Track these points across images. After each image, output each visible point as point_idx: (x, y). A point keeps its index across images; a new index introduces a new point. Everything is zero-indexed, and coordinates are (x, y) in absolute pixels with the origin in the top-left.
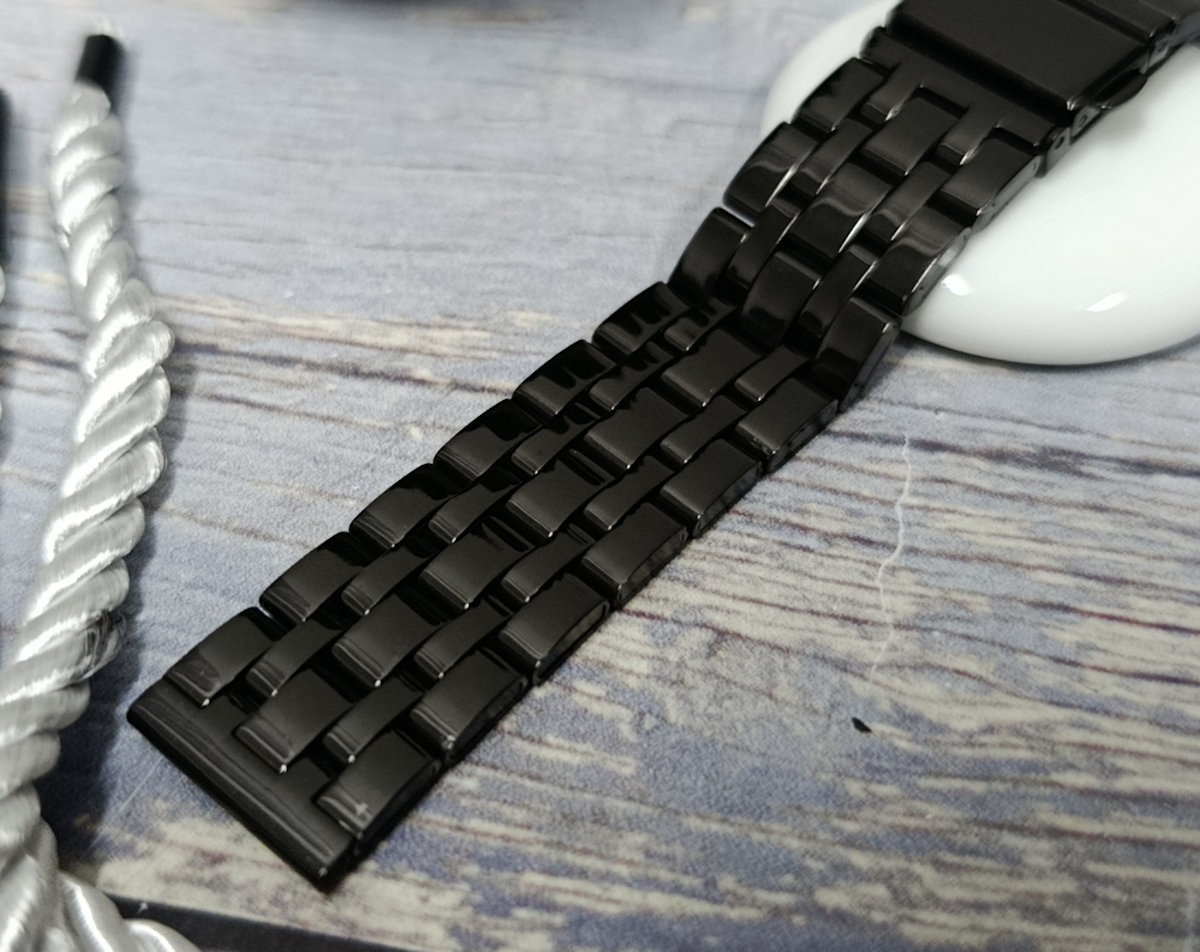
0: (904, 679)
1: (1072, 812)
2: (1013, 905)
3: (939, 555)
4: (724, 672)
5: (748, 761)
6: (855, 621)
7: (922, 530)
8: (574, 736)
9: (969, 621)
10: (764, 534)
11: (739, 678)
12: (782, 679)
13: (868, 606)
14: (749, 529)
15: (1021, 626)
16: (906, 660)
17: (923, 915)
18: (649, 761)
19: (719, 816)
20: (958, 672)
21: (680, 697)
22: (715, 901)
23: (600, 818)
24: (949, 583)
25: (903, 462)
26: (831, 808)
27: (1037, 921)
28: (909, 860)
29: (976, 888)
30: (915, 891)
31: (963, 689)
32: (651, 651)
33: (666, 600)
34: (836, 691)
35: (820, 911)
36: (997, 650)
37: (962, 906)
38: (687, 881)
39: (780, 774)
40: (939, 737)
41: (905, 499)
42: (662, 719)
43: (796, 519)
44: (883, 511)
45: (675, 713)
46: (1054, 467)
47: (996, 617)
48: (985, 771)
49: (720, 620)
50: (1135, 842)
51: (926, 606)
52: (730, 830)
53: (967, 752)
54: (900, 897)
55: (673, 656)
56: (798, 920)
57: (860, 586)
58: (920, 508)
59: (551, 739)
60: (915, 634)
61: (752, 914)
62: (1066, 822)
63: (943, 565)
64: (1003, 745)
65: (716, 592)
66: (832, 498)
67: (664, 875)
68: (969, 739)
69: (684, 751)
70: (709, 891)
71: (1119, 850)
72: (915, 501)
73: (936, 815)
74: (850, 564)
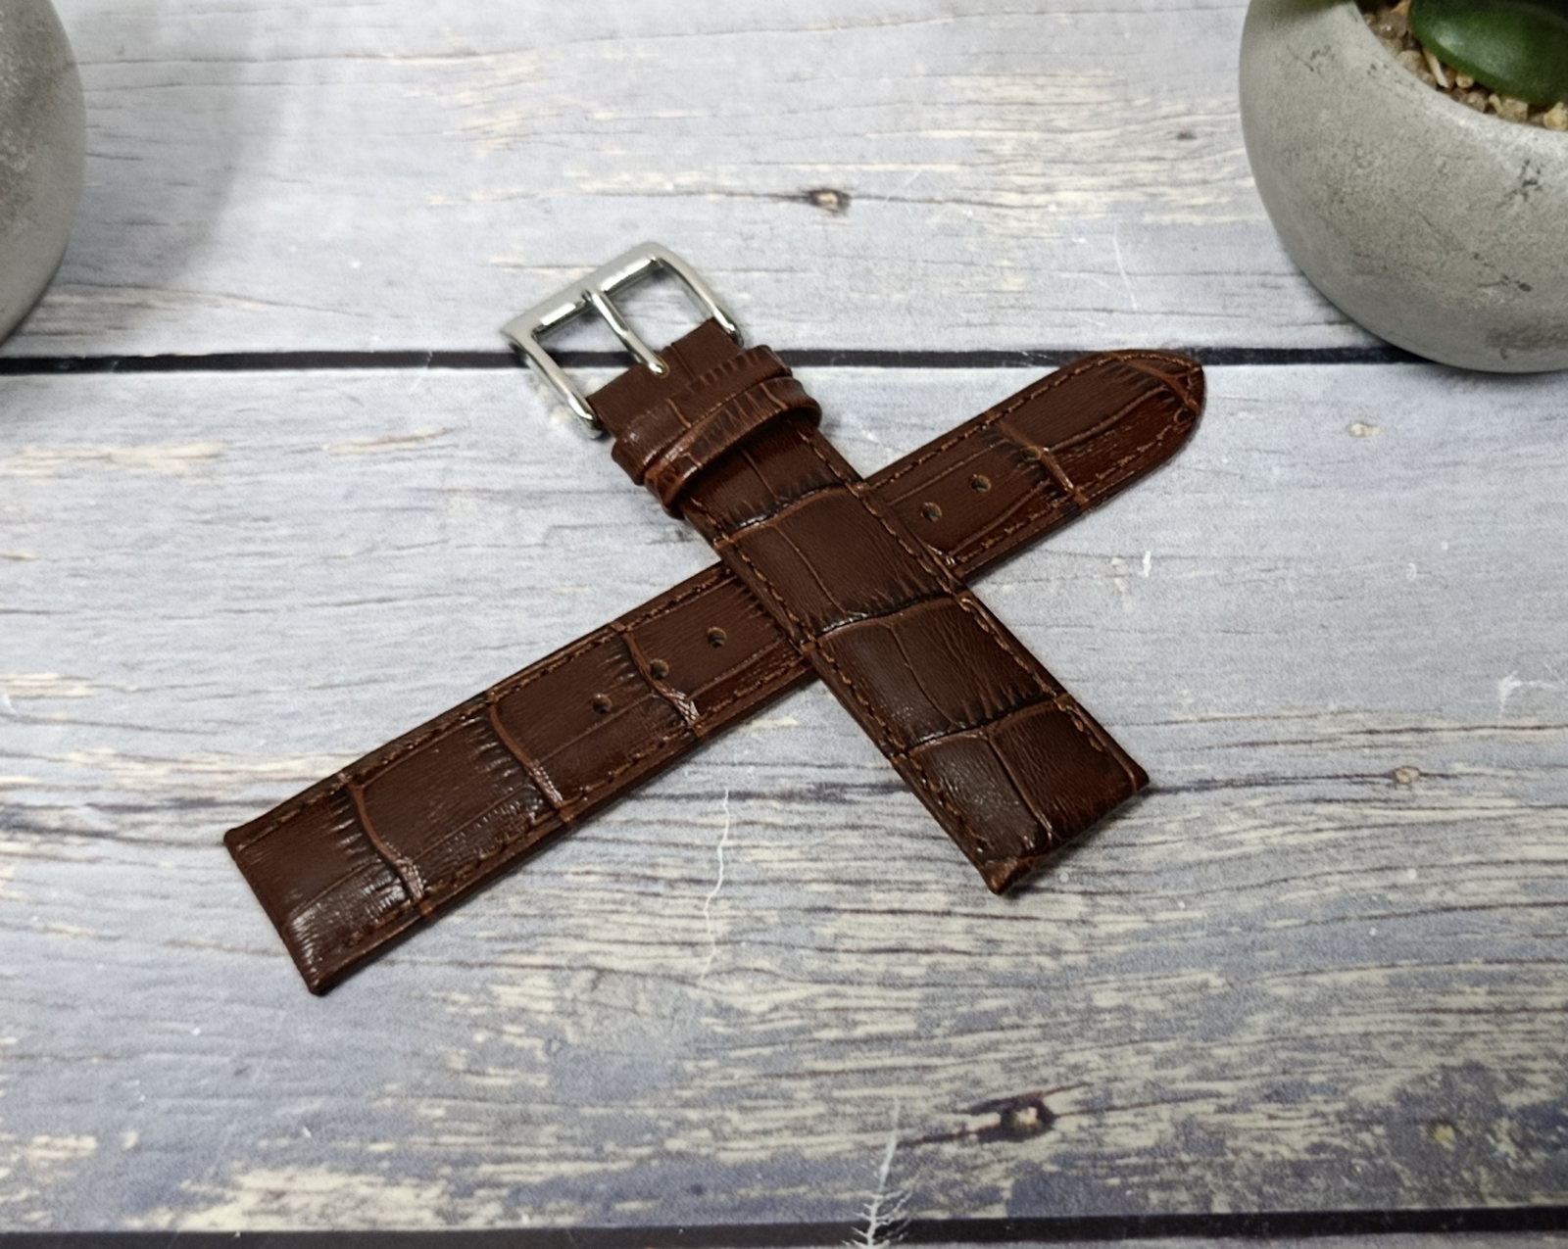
0: (722, 982)
1: (826, 1058)
2: (787, 1127)
3: (746, 883)
4: (603, 1000)
5: (620, 1061)
6: (691, 944)
7: (735, 866)
8: (505, 1066)
9: (765, 930)
10: (628, 888)
11: (614, 1002)
12: (642, 997)
13: (699, 931)
14: (617, 886)
15: (799, 928)
16: (725, 968)
17: (732, 1145)
18: (556, 1073)
19: (602, 1103)
20: (756, 970)
21: (575, 1024)
22: (602, 1160)
23: (526, 1119)
24: (752, 904)
25: (723, 812)
26: (675, 1083)
27: (803, 1136)
28: (723, 1109)
29: (765, 1120)
30: (727, 1129)
31: (759, 982)
32: (553, 994)
33: (562, 953)
34: (677, 999)
35: (669, 1154)
36: (783, 949)
37: (755, 1132)
38: (584, 1151)
39: (641, 1066)
40: (744, 1020)
41: (725, 842)
42: (563, 1042)
43: (649, 872)
44: (709, 855)
45: (571, 1036)
46: (826, 799)
47: (783, 924)
48: (771, 1039)
49: (599, 961)
50: (864, 1071)
51: (736, 924)
52: (610, 1111)
53: (761, 1028)
54: (718, 1136)
55: (568, 994)
56: (655, 1163)
57: (694, 917)
58: (735, 848)
59: (491, 1070)
60: (729, 947)
61: (624, 1165)
62: (821, 1065)
63: (748, 890)
64: (784, 1018)
65: (597, 940)
66: (673, 851)
67: (569, 1150)
68: (763, 1018)
69: (578, 1062)
70: (599, 1156)
71: (853, 1079)
72: (731, 843)
73: (741, 1075)
74: (687, 901)
